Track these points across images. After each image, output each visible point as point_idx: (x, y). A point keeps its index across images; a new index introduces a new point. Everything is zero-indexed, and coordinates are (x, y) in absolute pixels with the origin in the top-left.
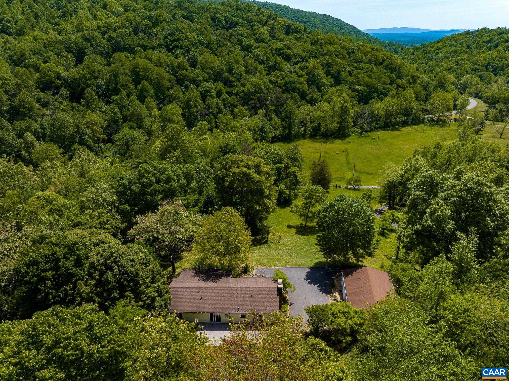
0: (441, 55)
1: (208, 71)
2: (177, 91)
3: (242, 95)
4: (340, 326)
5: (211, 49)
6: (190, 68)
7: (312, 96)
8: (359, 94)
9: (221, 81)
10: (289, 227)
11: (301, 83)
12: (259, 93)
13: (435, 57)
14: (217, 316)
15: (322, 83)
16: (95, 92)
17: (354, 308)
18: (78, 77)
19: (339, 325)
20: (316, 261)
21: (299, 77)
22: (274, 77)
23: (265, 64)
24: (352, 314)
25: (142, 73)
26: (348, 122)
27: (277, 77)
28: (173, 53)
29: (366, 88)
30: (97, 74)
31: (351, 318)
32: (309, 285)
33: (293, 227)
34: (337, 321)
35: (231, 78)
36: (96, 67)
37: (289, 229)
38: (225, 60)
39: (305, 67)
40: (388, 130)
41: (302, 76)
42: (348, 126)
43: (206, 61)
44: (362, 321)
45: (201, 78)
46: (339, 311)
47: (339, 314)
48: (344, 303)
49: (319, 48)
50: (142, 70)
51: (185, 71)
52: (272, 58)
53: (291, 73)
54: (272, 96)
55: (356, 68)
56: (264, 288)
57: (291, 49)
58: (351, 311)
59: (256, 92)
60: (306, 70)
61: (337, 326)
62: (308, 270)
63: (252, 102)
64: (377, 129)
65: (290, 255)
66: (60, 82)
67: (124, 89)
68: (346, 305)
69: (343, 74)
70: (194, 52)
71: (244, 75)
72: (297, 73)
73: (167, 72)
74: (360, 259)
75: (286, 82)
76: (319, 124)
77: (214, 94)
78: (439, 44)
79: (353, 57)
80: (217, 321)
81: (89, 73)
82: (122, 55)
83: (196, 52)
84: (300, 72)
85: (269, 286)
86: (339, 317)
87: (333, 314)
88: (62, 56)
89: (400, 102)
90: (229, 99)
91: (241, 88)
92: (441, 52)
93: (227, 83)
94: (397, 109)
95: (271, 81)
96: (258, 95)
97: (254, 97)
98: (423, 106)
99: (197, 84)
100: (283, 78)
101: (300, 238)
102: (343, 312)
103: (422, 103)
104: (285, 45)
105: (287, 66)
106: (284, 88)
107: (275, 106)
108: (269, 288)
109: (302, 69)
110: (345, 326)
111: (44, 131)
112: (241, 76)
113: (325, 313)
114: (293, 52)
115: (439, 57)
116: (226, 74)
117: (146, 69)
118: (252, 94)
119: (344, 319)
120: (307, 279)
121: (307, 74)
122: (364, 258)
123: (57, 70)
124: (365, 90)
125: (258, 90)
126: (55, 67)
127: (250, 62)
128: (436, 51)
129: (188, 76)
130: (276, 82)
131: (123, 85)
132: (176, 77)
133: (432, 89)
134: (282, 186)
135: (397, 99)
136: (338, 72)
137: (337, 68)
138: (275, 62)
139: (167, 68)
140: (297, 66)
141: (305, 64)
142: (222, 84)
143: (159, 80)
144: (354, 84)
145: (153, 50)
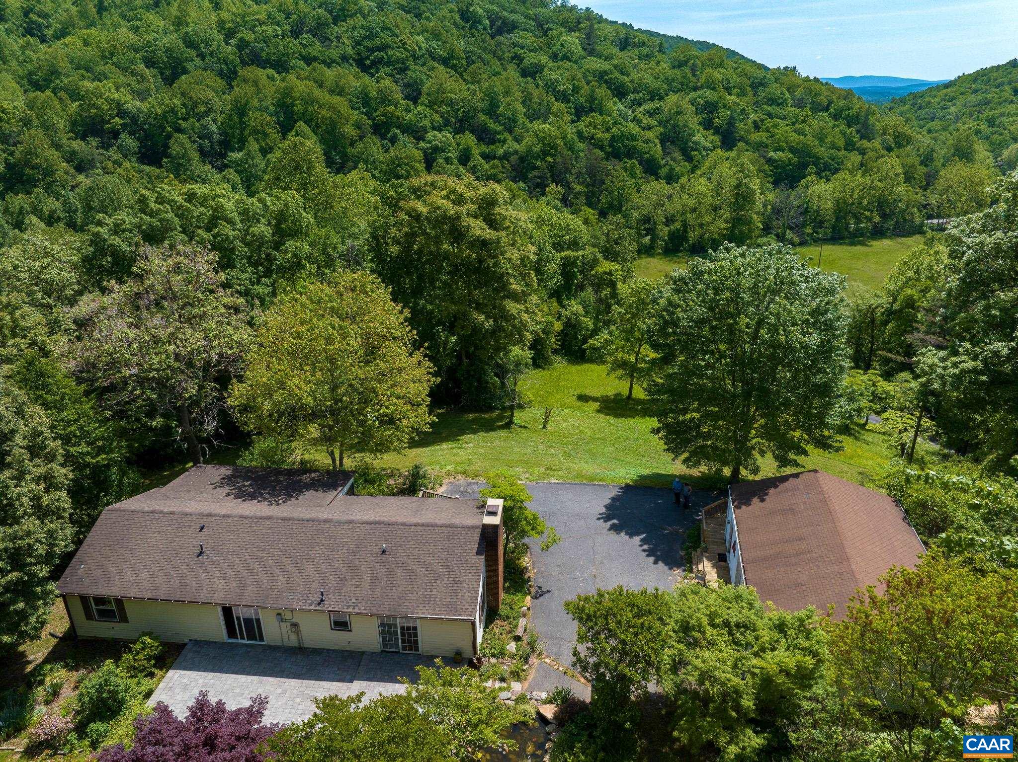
0: (953, 110)
1: (444, 108)
2: (374, 147)
3: (514, 159)
4: (715, 680)
5: (453, 67)
6: (403, 102)
7: (672, 169)
8: (776, 167)
9: (472, 132)
10: (583, 398)
11: (647, 141)
12: (552, 156)
13: (940, 113)
14: (248, 621)
15: (694, 143)
16: (196, 145)
17: (774, 612)
18: (159, 111)
19: (705, 676)
20: (646, 472)
21: (643, 129)
22: (587, 126)
23: (568, 101)
24: (766, 635)
25: (298, 108)
26: (749, 222)
27: (595, 127)
28: (372, 75)
29: (791, 156)
30: (202, 108)
31: (763, 650)
32: (613, 536)
33: (595, 399)
34: (702, 659)
35: (492, 125)
36: (201, 93)
37: (580, 403)
38: (481, 88)
39: (657, 110)
40: (841, 244)
41: (649, 129)
42: (751, 231)
43: (441, 90)
44: (810, 661)
45: (427, 123)
46: (712, 617)
47: (710, 632)
48: (729, 591)
49: (690, 75)
50: (298, 102)
51: (392, 107)
52: (585, 90)
53: (626, 120)
54: (580, 166)
55: (770, 115)
56: (434, 526)
57: (628, 75)
58: (759, 623)
59: (545, 153)
60: (658, 117)
61: (701, 682)
62: (615, 492)
63: (536, 173)
64: (815, 241)
65: (568, 455)
66: (120, 121)
67: (257, 140)
68: (738, 598)
69: (739, 125)
70: (416, 71)
71: (522, 119)
72: (638, 121)
73: (352, 108)
74: (792, 456)
75: (613, 137)
76: (685, 225)
77: (453, 155)
78: (949, 90)
79: (763, 94)
80: (251, 637)
81: (184, 105)
82: (261, 74)
83: (421, 72)
84: (647, 121)
85: (457, 521)
86: (712, 644)
87: (685, 628)
88: (133, 73)
89: (869, 183)
90: (486, 166)
91: (512, 145)
92: (954, 105)
93: (484, 136)
94: (862, 197)
95: (580, 134)
96: (549, 159)
97: (539, 163)
98: (920, 198)
99: (418, 134)
100: (608, 130)
101: (608, 422)
102: (726, 624)
103: (918, 190)
104: (616, 67)
105: (616, 107)
106: (609, 150)
107: (587, 186)
108: (452, 526)
109: (650, 114)
110: (736, 680)
111: (70, 216)
112: (515, 121)
113: (647, 620)
114: (632, 81)
115: (949, 113)
116: (483, 117)
117: (309, 101)
118: (537, 157)
119: (729, 651)
120: (607, 518)
121: (660, 123)
122: (805, 453)
123: (116, 95)
124: (789, 160)
125: (548, 148)
126: (113, 90)
127: (535, 95)
128: (943, 103)
129: (398, 118)
130: (592, 138)
131: (256, 132)
132: (374, 119)
133: (939, 164)
134: (575, 307)
135: (863, 175)
136: (731, 122)
137: (728, 113)
138: (592, 98)
139: (355, 100)
140: (639, 109)
141: (658, 104)
142: (473, 138)
143: (333, 124)
144: (766, 146)
145: (328, 67)
